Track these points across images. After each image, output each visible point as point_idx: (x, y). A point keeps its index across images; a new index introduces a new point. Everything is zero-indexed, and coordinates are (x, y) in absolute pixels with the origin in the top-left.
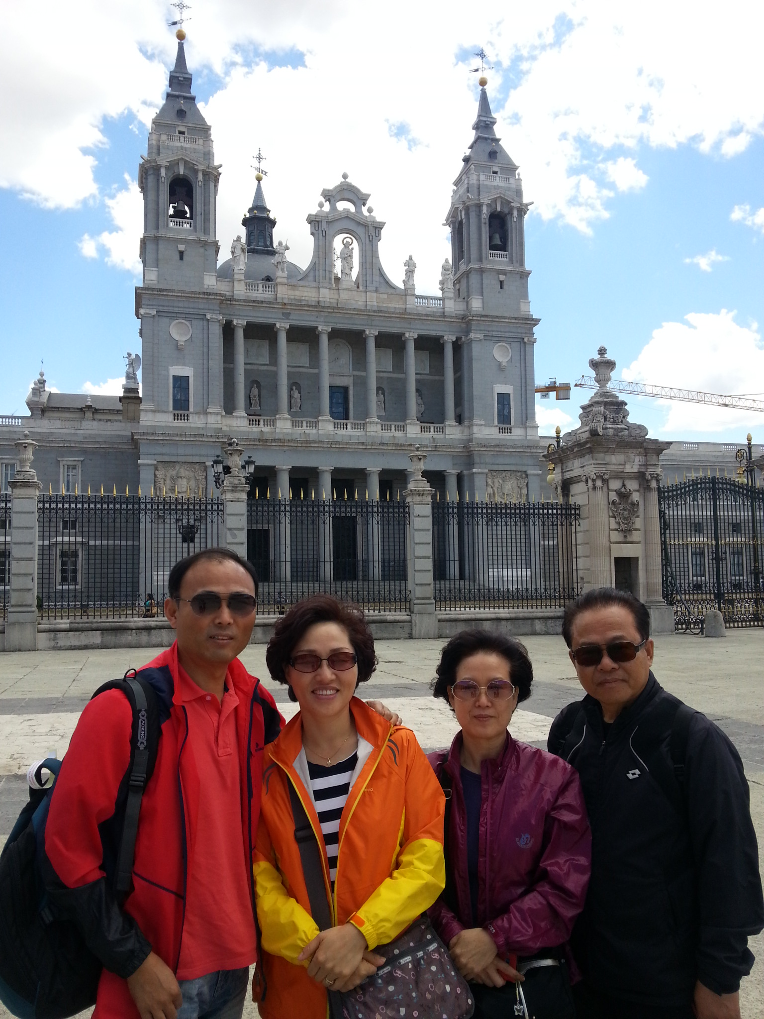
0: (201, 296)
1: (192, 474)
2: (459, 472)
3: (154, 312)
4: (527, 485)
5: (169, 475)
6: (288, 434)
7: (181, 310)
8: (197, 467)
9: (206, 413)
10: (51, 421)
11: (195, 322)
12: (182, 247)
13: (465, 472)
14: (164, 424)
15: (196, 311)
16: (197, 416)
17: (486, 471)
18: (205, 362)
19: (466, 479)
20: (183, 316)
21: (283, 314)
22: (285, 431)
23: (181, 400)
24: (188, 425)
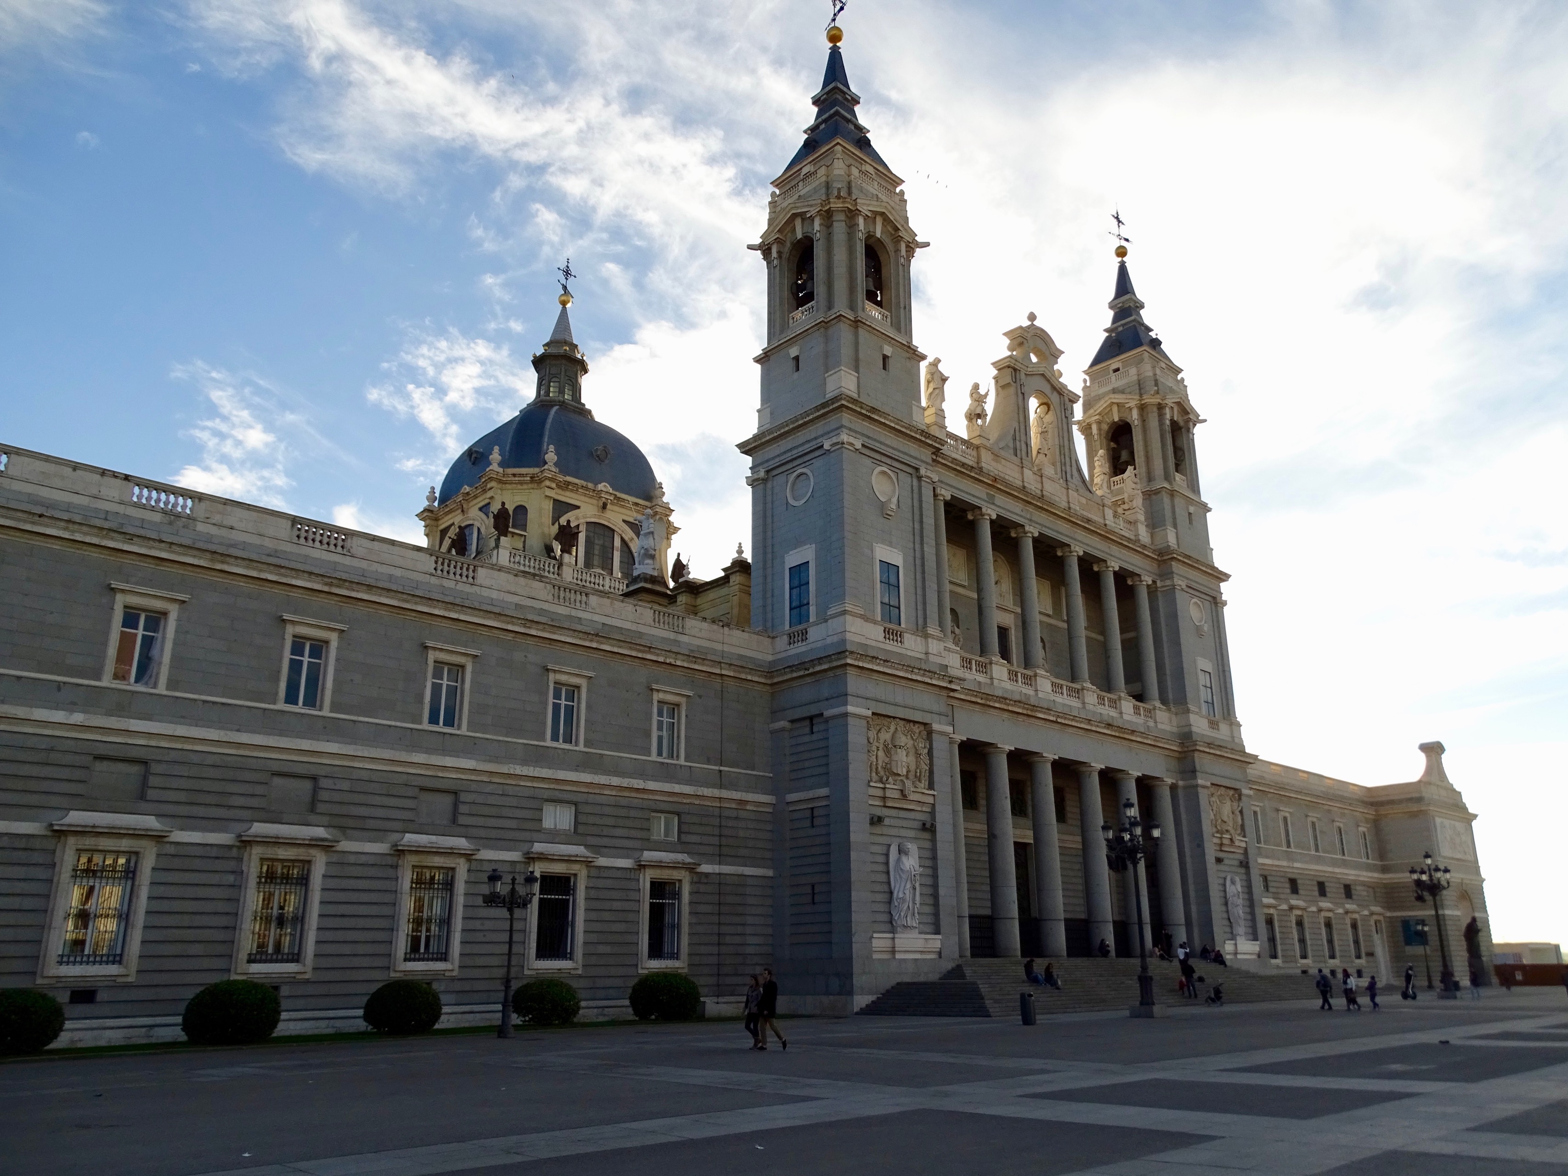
0: (918, 436)
1: (911, 742)
2: (1174, 781)
3: (858, 446)
4: (1241, 812)
5: (882, 741)
6: (1006, 690)
7: (889, 451)
8: (916, 729)
9: (926, 636)
10: (638, 608)
11: (901, 474)
12: (888, 350)
13: (1181, 783)
14: (873, 644)
15: (906, 459)
16: (914, 637)
17: (1208, 784)
18: (918, 546)
19: (1181, 793)
20: (889, 461)
21: (988, 494)
22: (1003, 684)
23: (890, 606)
24: (904, 651)
